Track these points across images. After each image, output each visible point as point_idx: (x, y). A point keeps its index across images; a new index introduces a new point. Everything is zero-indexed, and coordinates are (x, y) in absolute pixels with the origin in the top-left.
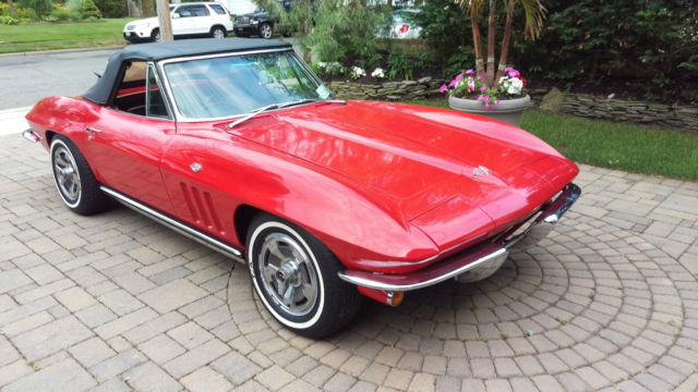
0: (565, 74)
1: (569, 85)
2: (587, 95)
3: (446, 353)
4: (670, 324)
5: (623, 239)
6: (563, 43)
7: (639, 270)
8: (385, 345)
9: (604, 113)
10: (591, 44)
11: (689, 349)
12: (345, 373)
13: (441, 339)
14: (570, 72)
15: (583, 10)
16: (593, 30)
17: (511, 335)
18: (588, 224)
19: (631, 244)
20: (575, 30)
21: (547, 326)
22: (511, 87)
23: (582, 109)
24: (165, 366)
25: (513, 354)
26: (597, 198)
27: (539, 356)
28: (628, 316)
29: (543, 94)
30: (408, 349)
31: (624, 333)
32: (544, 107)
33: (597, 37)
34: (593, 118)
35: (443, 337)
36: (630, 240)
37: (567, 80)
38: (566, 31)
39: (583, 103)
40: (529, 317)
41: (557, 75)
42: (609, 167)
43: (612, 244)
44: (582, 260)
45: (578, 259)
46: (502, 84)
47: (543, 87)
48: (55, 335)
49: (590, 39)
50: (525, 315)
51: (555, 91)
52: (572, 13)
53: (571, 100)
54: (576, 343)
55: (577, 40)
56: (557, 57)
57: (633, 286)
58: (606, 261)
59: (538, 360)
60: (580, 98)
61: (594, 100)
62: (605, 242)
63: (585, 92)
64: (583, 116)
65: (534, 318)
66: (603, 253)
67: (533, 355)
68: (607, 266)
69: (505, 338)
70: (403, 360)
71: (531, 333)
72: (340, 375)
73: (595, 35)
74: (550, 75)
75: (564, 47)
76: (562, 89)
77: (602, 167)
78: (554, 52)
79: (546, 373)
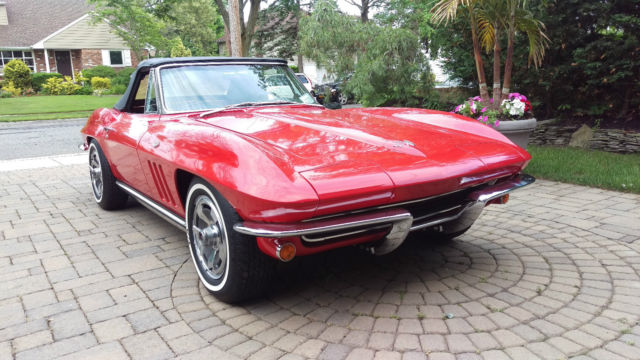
0: (594, 110)
1: (598, 121)
2: (616, 130)
3: (351, 326)
4: (620, 320)
5: (605, 246)
6: (588, 77)
7: (609, 273)
8: (295, 314)
9: (635, 148)
10: (616, 77)
11: (632, 345)
12: (241, 333)
13: (354, 315)
14: (600, 109)
15: (605, 44)
16: (618, 63)
17: (428, 316)
18: (572, 233)
19: (612, 251)
20: (598, 64)
21: (473, 312)
22: (512, 108)
23: (613, 144)
24: (88, 315)
25: (421, 331)
26: (594, 214)
27: (449, 337)
28: (573, 311)
29: (572, 131)
30: (315, 319)
31: (558, 324)
32: (573, 144)
33: (623, 70)
34: (623, 152)
35: (356, 312)
36: (611, 248)
37: (596, 117)
38: (589, 65)
39: (614, 138)
40: (458, 304)
41: (586, 111)
42: (622, 190)
43: (588, 250)
44: (547, 261)
45: (543, 260)
46: (505, 106)
47: (573, 124)
48: (21, 286)
49: (616, 72)
50: (454, 301)
51: (584, 128)
52: (595, 48)
53: (601, 136)
54: (498, 329)
55: (602, 74)
56: (584, 93)
57: (593, 285)
58: (575, 264)
59: (445, 339)
60: (609, 134)
61: (625, 135)
62: (582, 248)
63: (616, 128)
64: (614, 151)
65: (464, 305)
66: (574, 257)
67: (443, 334)
68: (574, 268)
69: (421, 318)
70: (305, 328)
71: (452, 315)
72: (236, 333)
73: (619, 68)
74: (580, 112)
75: (590, 82)
76: (592, 125)
77: (614, 190)
78: (581, 89)
79: (448, 350)
